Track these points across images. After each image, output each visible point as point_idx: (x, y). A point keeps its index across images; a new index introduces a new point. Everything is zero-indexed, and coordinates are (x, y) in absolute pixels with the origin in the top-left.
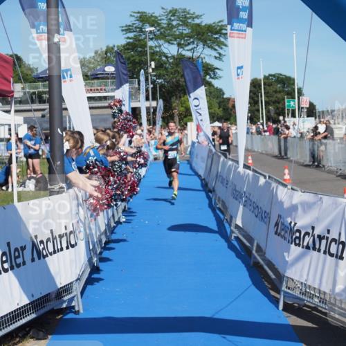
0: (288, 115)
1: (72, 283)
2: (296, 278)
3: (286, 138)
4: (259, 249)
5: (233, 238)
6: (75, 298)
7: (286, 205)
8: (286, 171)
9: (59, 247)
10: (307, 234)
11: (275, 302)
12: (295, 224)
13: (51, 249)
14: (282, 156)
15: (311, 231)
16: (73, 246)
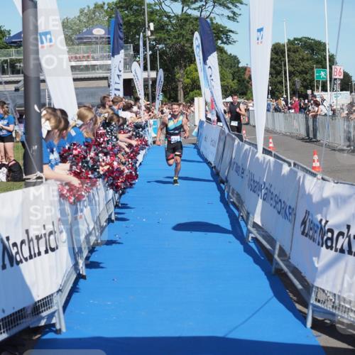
0: (318, 88)
1: (52, 295)
2: (327, 288)
3: (315, 117)
4: (282, 253)
5: (250, 239)
6: (56, 314)
7: (316, 199)
8: (316, 157)
9: (37, 251)
10: (341, 234)
11: (302, 317)
12: (327, 222)
13: (26, 254)
14: (311, 138)
15: (345, 231)
16: (53, 250)
